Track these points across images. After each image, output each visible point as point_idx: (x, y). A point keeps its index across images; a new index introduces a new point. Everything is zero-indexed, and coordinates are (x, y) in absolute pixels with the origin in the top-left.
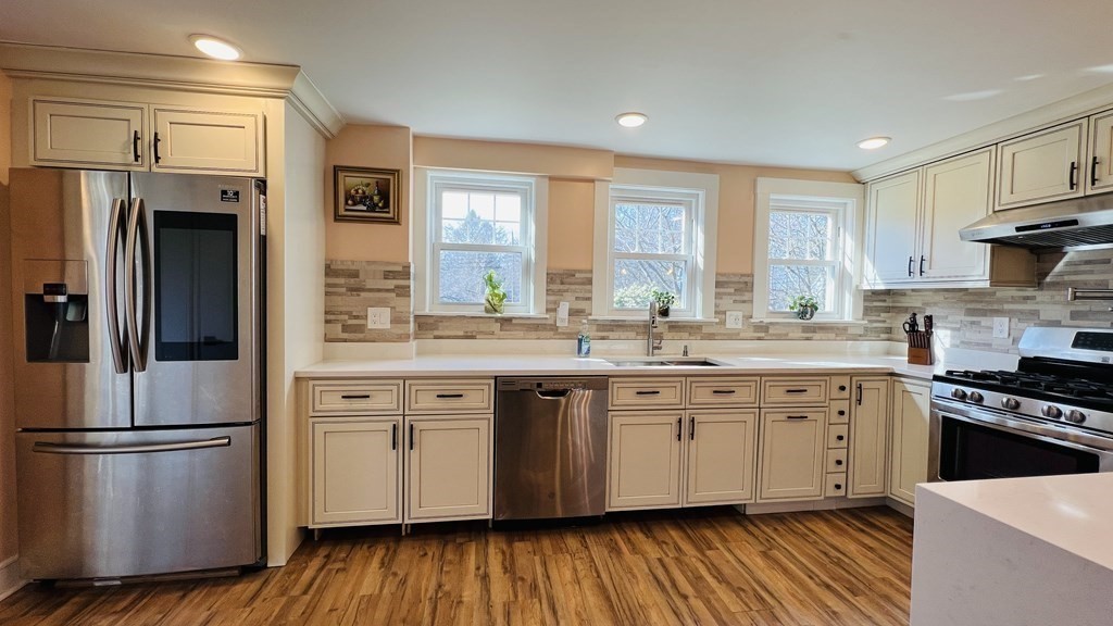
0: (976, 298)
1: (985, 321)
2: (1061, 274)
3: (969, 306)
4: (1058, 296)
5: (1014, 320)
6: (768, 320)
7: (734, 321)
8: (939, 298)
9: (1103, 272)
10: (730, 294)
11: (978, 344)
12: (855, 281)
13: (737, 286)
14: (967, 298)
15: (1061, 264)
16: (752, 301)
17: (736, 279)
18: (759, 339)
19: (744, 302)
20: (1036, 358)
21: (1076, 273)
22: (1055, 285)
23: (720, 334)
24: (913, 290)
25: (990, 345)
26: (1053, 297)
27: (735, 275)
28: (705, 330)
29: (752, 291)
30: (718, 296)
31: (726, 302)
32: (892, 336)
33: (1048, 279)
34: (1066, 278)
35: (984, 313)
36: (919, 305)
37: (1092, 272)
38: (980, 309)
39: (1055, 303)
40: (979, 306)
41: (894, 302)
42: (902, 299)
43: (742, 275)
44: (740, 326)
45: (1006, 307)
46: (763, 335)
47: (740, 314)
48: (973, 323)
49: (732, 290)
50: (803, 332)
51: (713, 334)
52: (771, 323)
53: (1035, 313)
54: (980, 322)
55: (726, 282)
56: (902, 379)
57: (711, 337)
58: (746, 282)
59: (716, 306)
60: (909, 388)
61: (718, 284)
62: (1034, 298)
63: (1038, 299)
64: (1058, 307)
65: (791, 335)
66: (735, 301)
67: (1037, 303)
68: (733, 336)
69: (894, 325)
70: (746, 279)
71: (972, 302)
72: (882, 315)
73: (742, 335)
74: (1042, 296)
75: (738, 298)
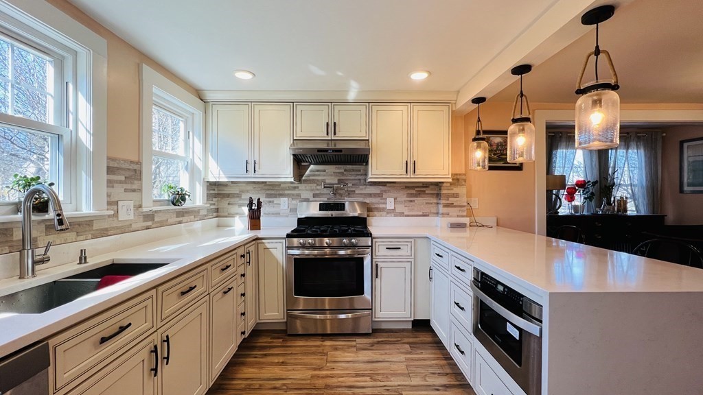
0: (271, 187)
1: (276, 201)
2: (309, 176)
3: (268, 192)
4: (308, 186)
5: (290, 199)
6: (155, 209)
7: (126, 213)
8: (250, 187)
9: (324, 176)
10: (121, 182)
11: (273, 214)
12: (203, 176)
13: (128, 174)
14: (266, 187)
15: (308, 171)
16: (140, 190)
17: (126, 166)
18: (148, 228)
19: (134, 191)
20: (306, 218)
21: (314, 176)
22: (307, 181)
23: (113, 228)
24: (232, 182)
25: (279, 214)
26: (306, 187)
27: (125, 161)
28: (96, 226)
29: (140, 179)
30: (110, 183)
31: (118, 191)
32: (219, 214)
33: (303, 178)
34: (311, 178)
35: (275, 196)
36: (238, 192)
37: (319, 175)
38: (272, 194)
39: (307, 190)
40: (273, 192)
41: (219, 190)
42: (225, 188)
43: (132, 162)
44: (132, 217)
45: (287, 192)
46: (149, 223)
47: (131, 204)
48: (270, 202)
49: (122, 178)
50: (177, 217)
51: (106, 229)
52: (156, 212)
53: (299, 195)
54: (273, 201)
55: (118, 169)
56: (264, 241)
57: (104, 233)
58: (135, 170)
59: (109, 196)
60: (268, 246)
61: (110, 170)
62: (298, 187)
63: (300, 188)
64: (307, 192)
65: (170, 221)
66: (126, 190)
67: (300, 190)
68: (125, 229)
69: (219, 207)
70: (136, 167)
71: (268, 190)
72: (214, 199)
73: (134, 226)
74: (302, 186)
75: (129, 186)
